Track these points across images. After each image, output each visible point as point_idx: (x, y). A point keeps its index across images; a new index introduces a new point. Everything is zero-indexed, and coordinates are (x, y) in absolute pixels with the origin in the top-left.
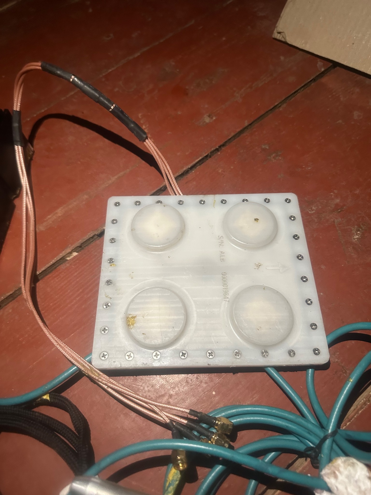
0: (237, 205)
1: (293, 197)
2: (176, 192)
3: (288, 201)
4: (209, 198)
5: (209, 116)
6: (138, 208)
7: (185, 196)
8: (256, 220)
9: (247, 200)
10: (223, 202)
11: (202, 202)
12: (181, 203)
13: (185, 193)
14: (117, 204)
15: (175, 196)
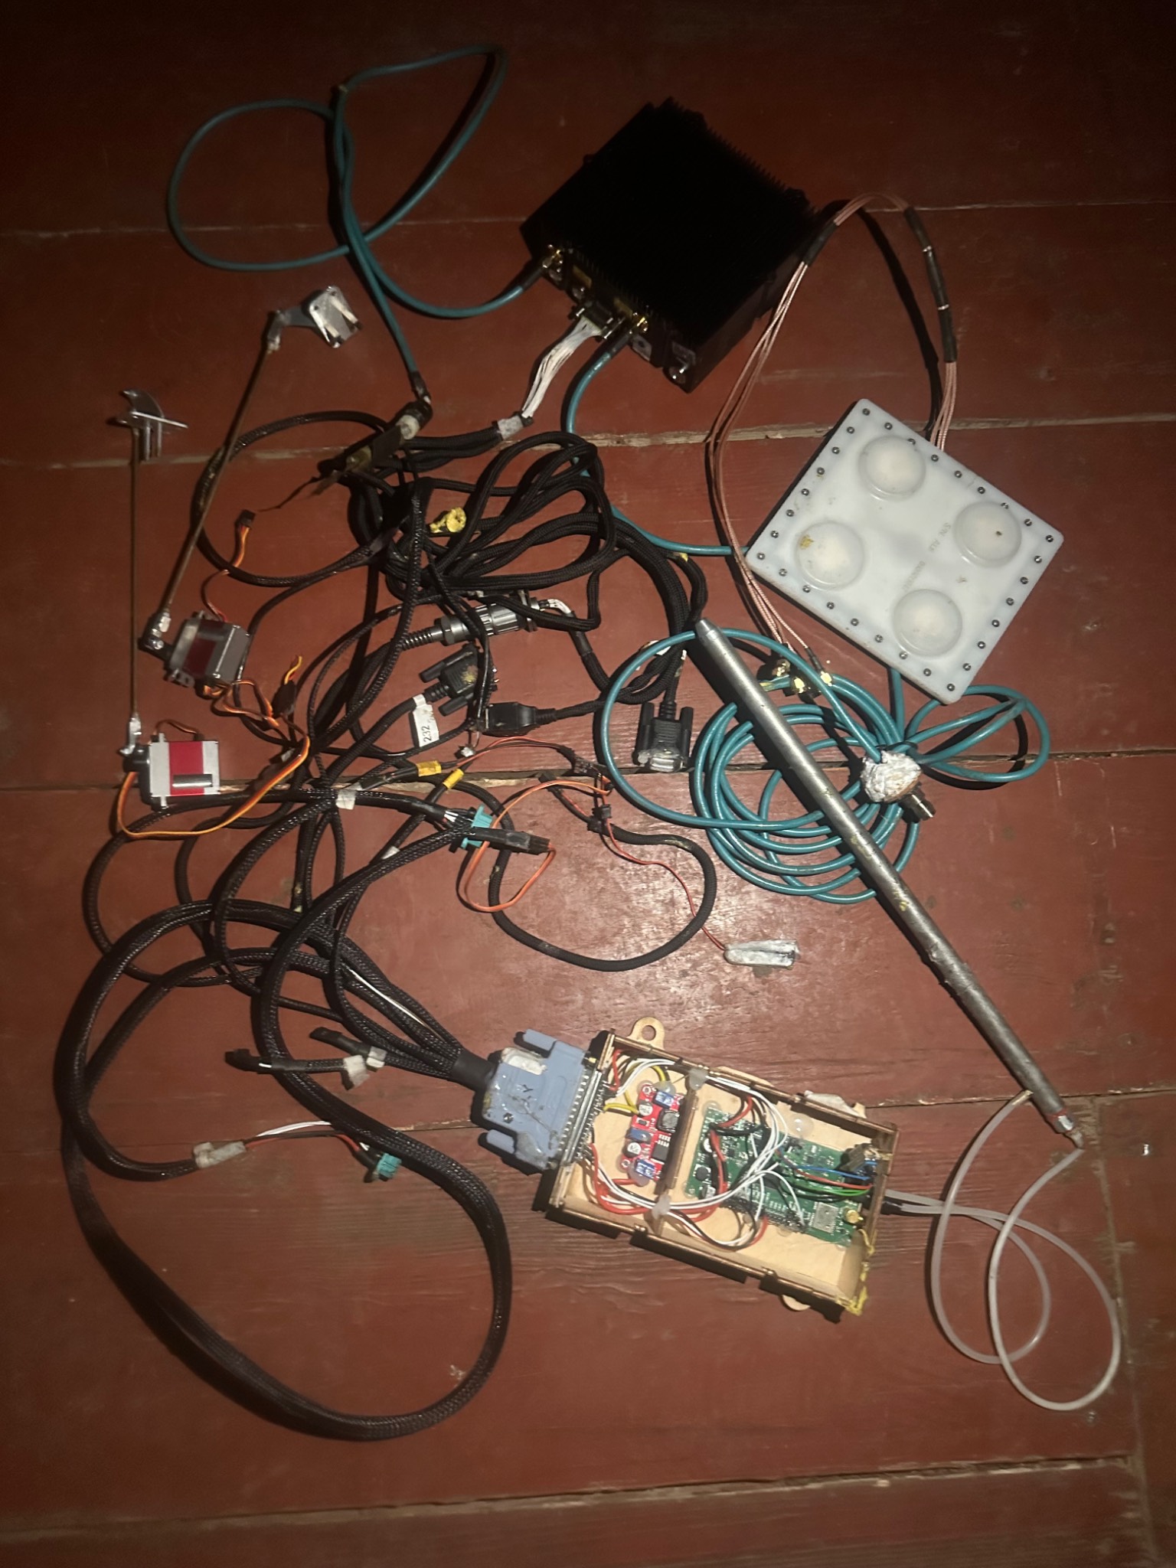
0: (992, 503)
1: (1058, 538)
2: (939, 442)
3: (1049, 539)
4: (969, 476)
5: (1049, 371)
6: (885, 432)
7: (945, 454)
8: (999, 533)
9: (1007, 507)
10: (981, 491)
11: (958, 475)
12: (935, 458)
13: (947, 451)
14: (866, 412)
15: (933, 446)
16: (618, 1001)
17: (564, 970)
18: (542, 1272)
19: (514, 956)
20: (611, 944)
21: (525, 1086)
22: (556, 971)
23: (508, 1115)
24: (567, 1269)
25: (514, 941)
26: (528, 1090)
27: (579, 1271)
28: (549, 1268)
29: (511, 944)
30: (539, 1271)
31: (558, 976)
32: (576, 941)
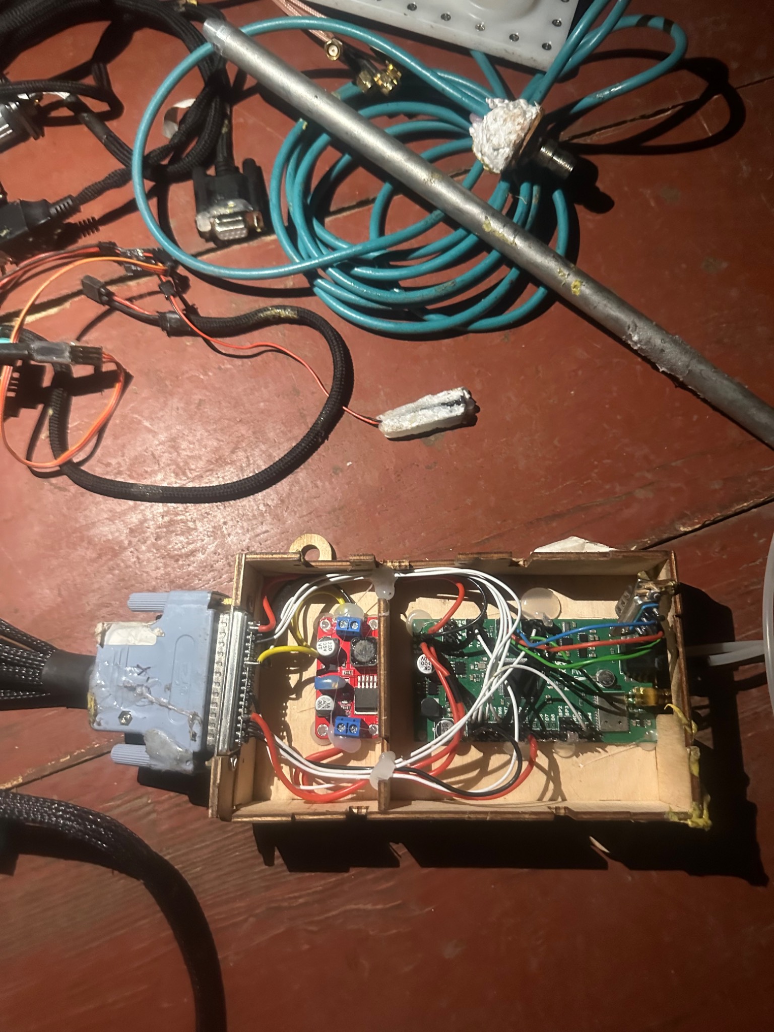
16: (258, 531)
17: (177, 514)
18: (252, 920)
19: (106, 516)
20: (233, 463)
21: (138, 667)
22: (167, 519)
23: (123, 714)
24: (285, 904)
25: (99, 498)
26: (144, 670)
27: (301, 901)
28: (258, 911)
29: (97, 503)
30: (246, 920)
31: (171, 523)
32: (184, 474)
